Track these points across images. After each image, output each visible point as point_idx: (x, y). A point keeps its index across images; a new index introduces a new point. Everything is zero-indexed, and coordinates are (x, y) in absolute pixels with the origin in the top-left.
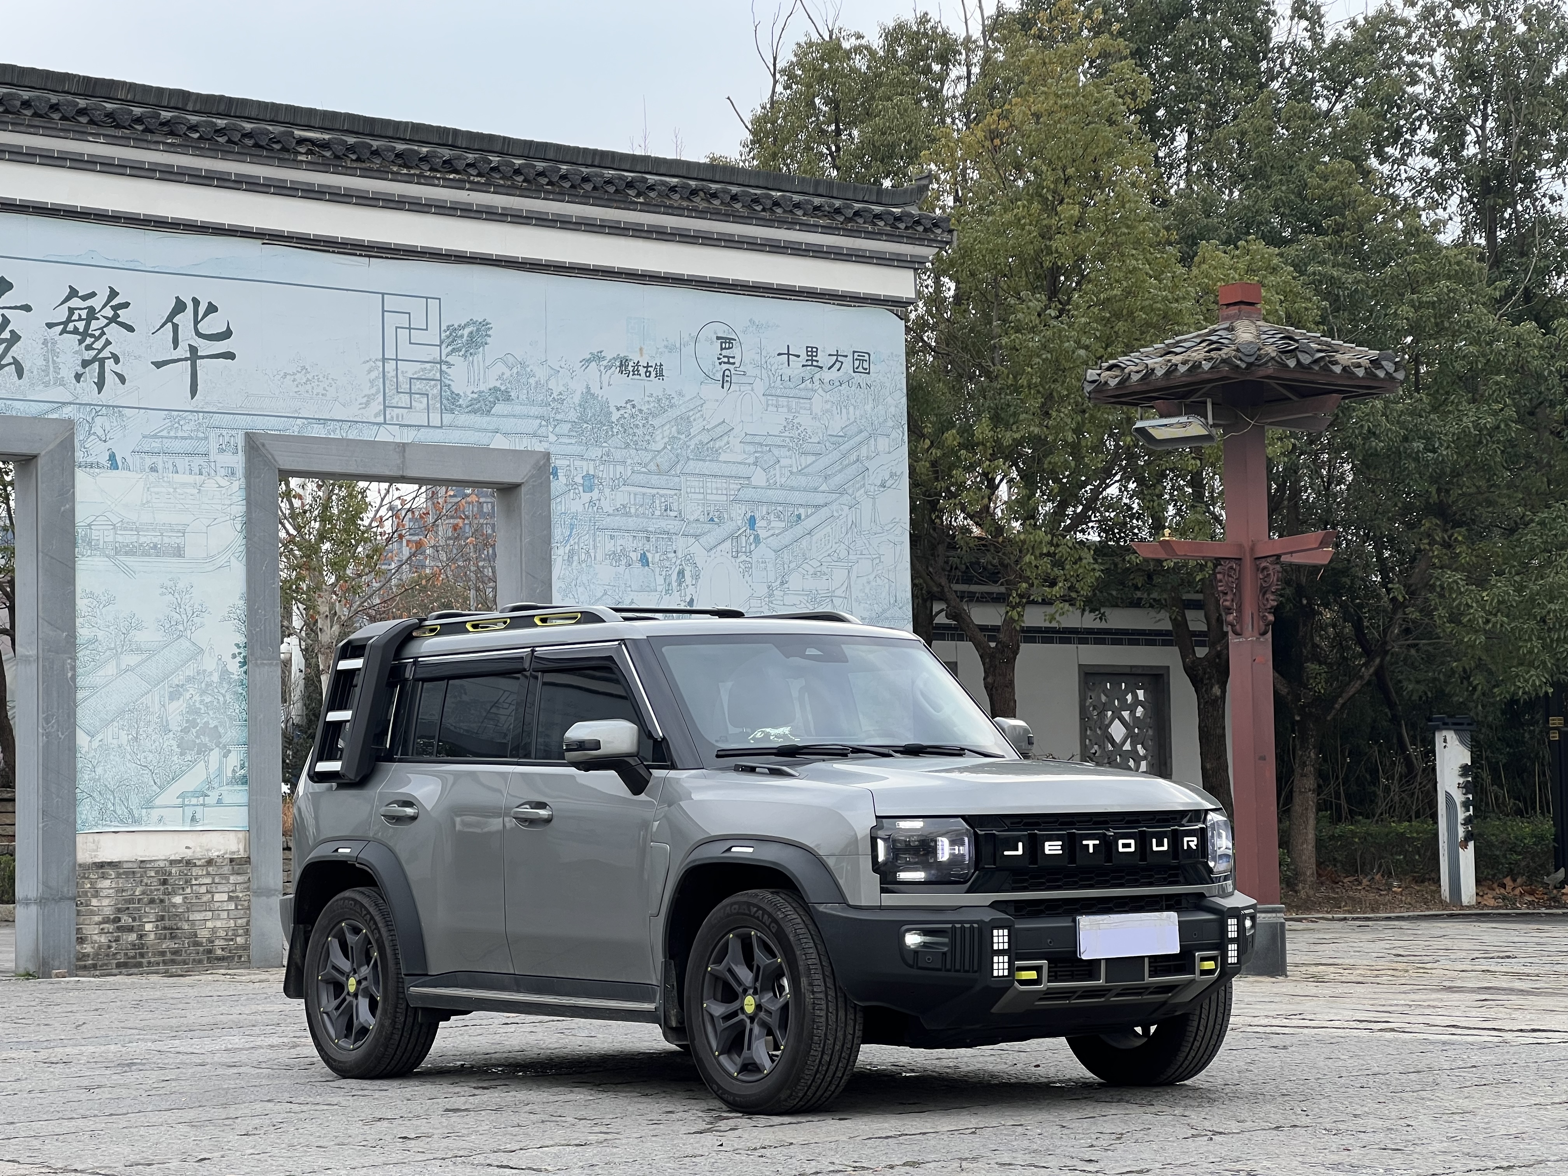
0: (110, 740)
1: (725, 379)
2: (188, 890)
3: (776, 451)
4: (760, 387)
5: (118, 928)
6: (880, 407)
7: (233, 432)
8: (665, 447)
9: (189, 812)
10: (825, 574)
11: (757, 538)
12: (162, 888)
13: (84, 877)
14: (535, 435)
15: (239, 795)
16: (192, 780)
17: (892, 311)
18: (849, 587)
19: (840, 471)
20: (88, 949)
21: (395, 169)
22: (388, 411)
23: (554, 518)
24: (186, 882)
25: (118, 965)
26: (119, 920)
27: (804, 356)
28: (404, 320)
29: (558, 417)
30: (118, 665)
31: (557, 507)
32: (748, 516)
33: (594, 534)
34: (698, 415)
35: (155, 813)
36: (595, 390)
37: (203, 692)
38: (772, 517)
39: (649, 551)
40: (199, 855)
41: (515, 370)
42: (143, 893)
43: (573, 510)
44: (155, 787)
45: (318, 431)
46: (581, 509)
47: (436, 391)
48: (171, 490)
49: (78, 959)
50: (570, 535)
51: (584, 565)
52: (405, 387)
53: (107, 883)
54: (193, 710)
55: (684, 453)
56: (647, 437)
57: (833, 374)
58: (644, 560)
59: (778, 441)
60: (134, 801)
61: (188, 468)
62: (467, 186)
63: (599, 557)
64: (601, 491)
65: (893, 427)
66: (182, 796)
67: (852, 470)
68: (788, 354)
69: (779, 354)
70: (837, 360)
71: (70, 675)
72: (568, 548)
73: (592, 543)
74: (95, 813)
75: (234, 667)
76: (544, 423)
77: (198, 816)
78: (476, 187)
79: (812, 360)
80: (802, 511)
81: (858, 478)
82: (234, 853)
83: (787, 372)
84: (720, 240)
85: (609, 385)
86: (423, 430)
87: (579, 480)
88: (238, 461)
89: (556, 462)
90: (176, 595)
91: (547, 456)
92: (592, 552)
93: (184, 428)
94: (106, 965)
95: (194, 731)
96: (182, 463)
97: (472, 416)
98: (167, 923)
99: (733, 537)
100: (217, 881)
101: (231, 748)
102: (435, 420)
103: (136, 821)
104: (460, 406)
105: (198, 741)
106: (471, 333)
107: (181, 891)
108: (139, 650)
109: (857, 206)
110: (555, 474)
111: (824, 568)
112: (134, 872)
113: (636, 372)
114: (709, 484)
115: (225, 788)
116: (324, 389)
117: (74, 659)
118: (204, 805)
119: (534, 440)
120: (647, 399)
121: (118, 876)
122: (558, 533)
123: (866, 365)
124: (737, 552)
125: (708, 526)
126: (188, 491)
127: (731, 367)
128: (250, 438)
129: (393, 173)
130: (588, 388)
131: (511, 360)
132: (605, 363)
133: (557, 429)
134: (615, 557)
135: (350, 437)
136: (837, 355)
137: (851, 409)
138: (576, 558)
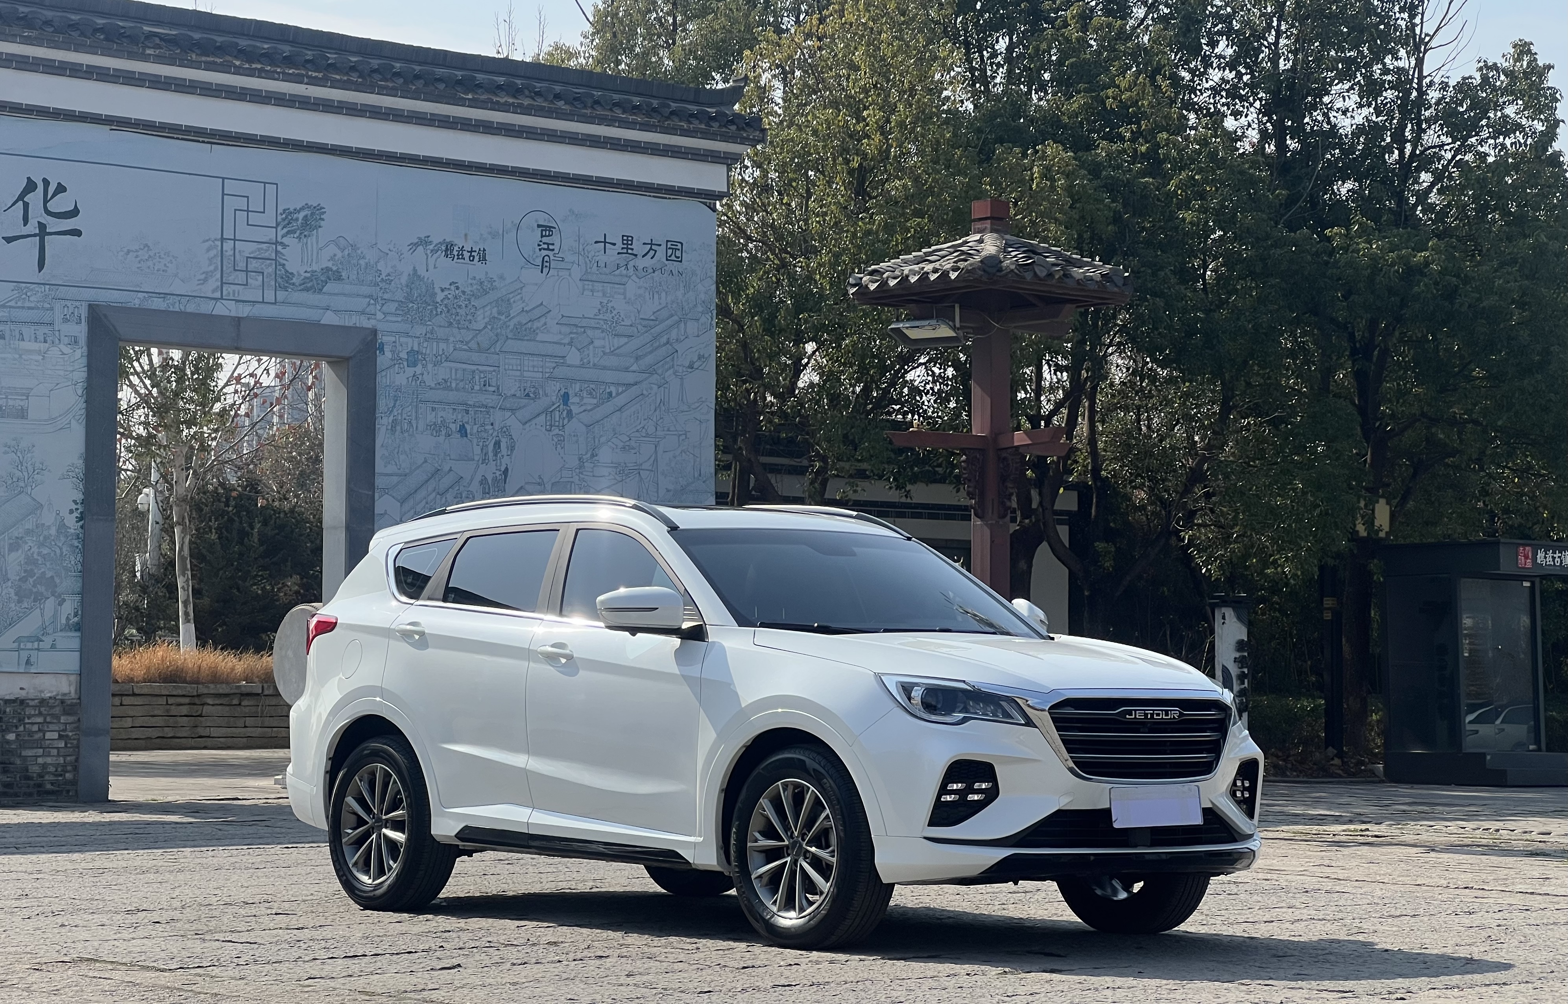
1: (544, 265)
2: (21, 728)
3: (589, 332)
4: (577, 273)
6: (691, 293)
7: (78, 304)
8: (485, 327)
9: (24, 655)
10: (633, 448)
11: (570, 414)
14: (363, 313)
15: (73, 641)
16: (29, 626)
17: (705, 204)
18: (656, 460)
19: (651, 352)
21: (238, 63)
22: (225, 287)
23: (380, 392)
24: (20, 721)
27: (619, 244)
28: (242, 203)
29: (386, 296)
31: (383, 380)
32: (562, 392)
33: (417, 406)
34: (519, 297)
36: (422, 272)
37: (41, 545)
38: (585, 395)
39: (467, 423)
40: (31, 696)
41: (346, 252)
43: (398, 383)
45: (158, 304)
46: (404, 382)
47: (271, 270)
48: (17, 356)
50: (394, 406)
51: (406, 434)
52: (241, 265)
54: (30, 560)
55: (503, 332)
56: (469, 317)
57: (647, 262)
58: (463, 431)
59: (593, 323)
61: (33, 337)
62: (306, 80)
63: (421, 426)
64: (424, 366)
65: (702, 313)
66: (18, 640)
67: (662, 352)
68: (605, 242)
69: (596, 242)
70: (651, 249)
72: (391, 418)
73: (414, 414)
75: (71, 522)
76: (372, 302)
77: (32, 660)
78: (314, 82)
79: (627, 249)
80: (613, 389)
81: (668, 359)
82: (65, 695)
83: (603, 258)
84: (544, 134)
85: (435, 267)
86: (257, 305)
87: (404, 355)
88: (81, 331)
89: (383, 338)
90: (19, 454)
91: (374, 332)
92: (414, 422)
93: (31, 299)
95: (31, 580)
96: (27, 331)
97: (305, 294)
99: (547, 411)
100: (48, 719)
101: (65, 597)
102: (270, 296)
104: (293, 284)
105: (35, 590)
106: (306, 216)
107: (14, 729)
109: (674, 105)
110: (382, 350)
111: (633, 443)
113: (460, 256)
114: (526, 363)
115: (60, 634)
116: (165, 265)
118: (38, 649)
119: (362, 317)
120: (470, 281)
122: (382, 404)
123: (678, 254)
124: (551, 426)
125: (526, 401)
126: (31, 357)
127: (550, 253)
128: (93, 309)
129: (235, 66)
130: (415, 270)
131: (342, 242)
132: (431, 247)
133: (384, 308)
134: (436, 428)
135: (188, 310)
136: (651, 244)
137: (663, 295)
138: (398, 428)
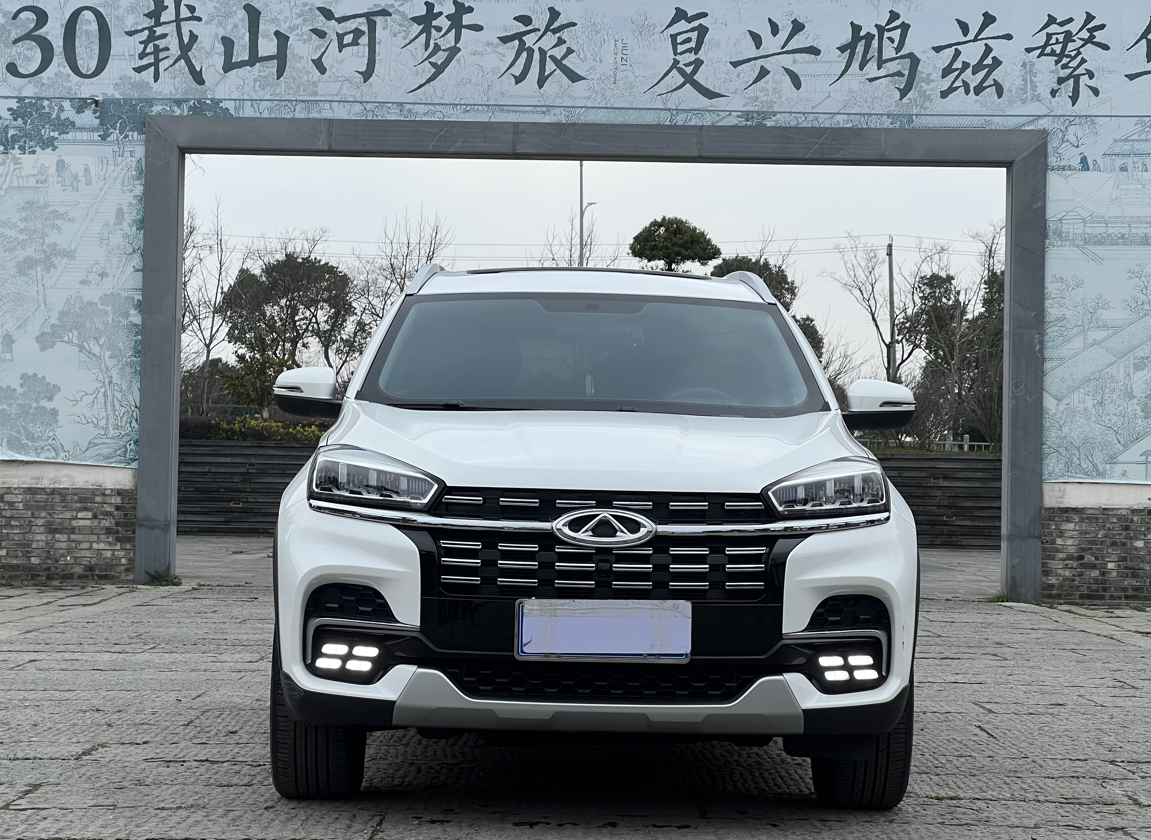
0: (1076, 404)
5: (1081, 564)
12: (1124, 533)
13: (1049, 520)
20: (1053, 580)
25: (1082, 597)
26: (1081, 558)
30: (1085, 339)
35: (1118, 469)
42: (1106, 536)
44: (1119, 446)
48: (1140, 187)
49: (1044, 589)
53: (1071, 526)
60: (1098, 457)
66: (1145, 454)
71: (1037, 348)
74: (1061, 466)
90: (1143, 279)
94: (1070, 595)
98: (1129, 564)
103: (1100, 474)
107: (1142, 537)
108: (1105, 327)
112: (1096, 518)
117: (1042, 334)
121: (1082, 520)
